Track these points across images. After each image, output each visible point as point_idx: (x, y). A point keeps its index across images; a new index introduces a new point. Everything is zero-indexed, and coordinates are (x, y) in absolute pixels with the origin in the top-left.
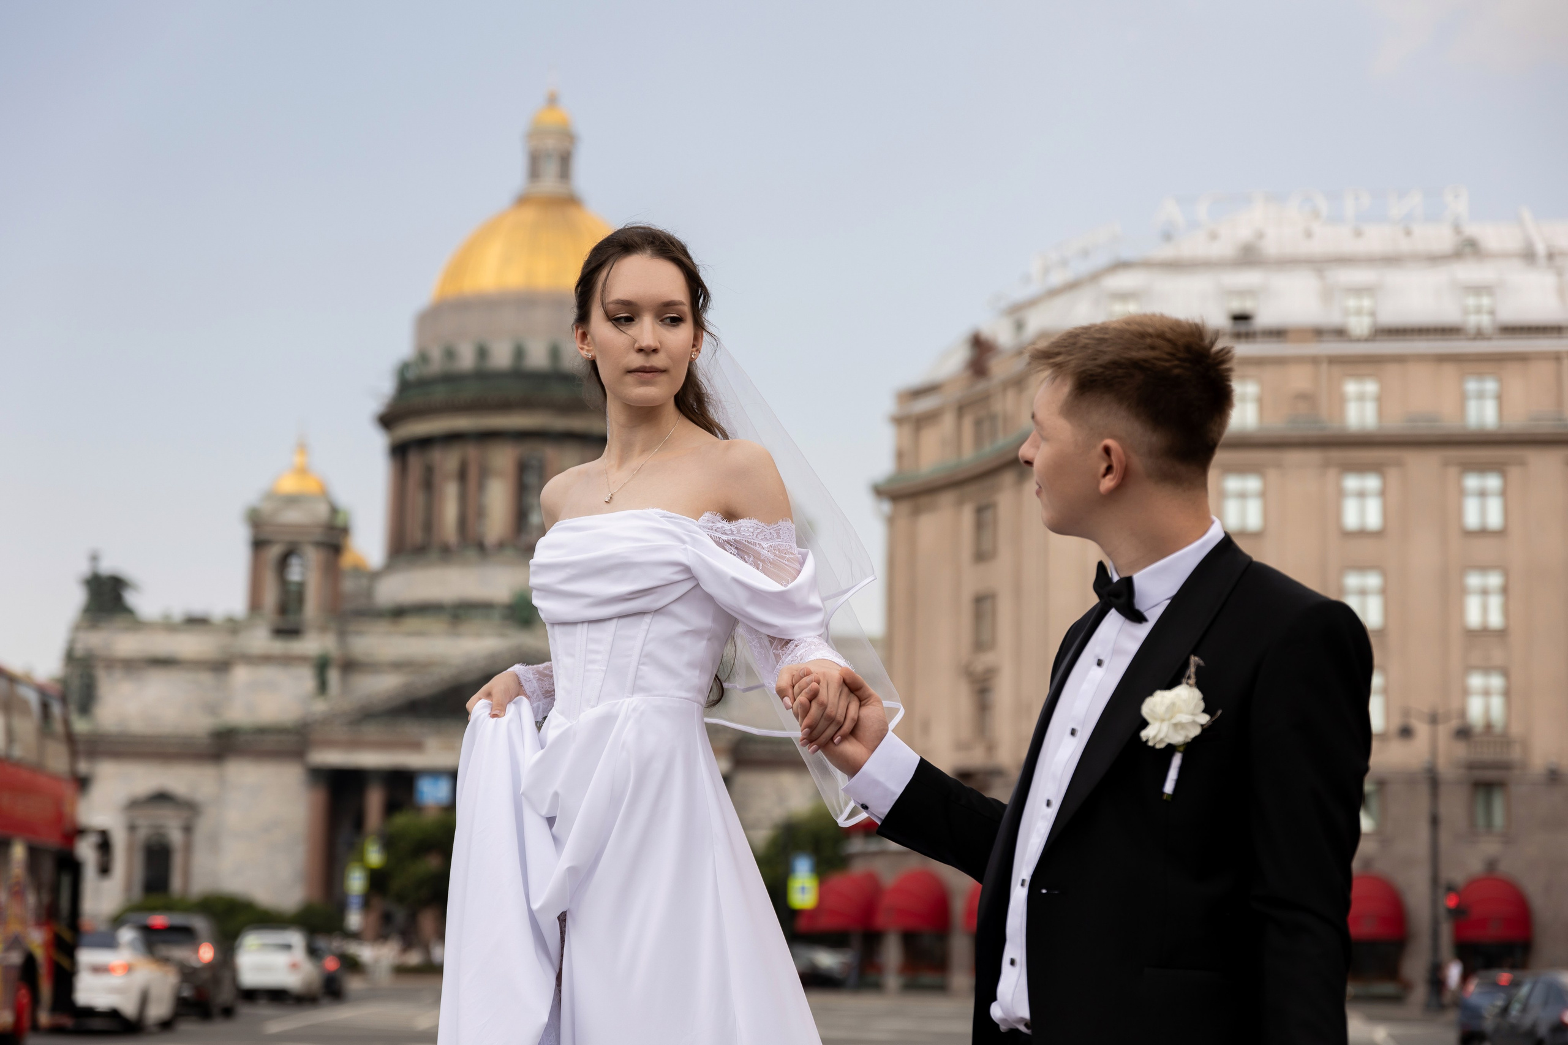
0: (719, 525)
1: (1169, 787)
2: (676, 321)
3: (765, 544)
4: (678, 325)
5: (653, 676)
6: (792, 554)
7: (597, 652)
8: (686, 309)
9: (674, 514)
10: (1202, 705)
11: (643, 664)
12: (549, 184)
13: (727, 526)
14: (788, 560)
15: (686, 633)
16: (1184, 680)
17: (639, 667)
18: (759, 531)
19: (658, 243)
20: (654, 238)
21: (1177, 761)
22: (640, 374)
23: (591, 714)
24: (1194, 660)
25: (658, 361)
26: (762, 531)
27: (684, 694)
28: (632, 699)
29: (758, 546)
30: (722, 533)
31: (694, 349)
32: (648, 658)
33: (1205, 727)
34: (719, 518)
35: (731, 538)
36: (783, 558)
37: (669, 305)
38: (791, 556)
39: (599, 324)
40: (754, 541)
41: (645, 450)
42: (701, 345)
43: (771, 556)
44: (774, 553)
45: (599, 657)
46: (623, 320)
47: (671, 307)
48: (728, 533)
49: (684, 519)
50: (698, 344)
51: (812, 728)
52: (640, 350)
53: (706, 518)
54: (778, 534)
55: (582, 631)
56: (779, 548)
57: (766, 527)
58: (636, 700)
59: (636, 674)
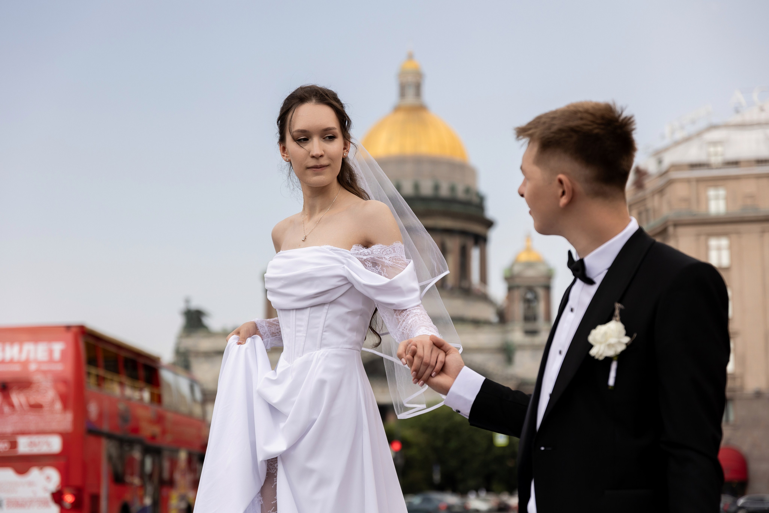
0: (361, 251)
1: (611, 381)
2: (332, 138)
3: (387, 257)
4: (333, 140)
5: (331, 337)
6: (403, 261)
7: (301, 326)
8: (338, 131)
9: (337, 248)
10: (624, 332)
11: (325, 332)
12: (410, 100)
13: (365, 250)
14: (401, 264)
15: (348, 313)
16: (614, 318)
17: (323, 333)
18: (383, 250)
19: (318, 95)
20: (316, 93)
21: (614, 366)
22: (314, 169)
23: (299, 361)
24: (618, 306)
25: (324, 161)
26: (385, 250)
27: (348, 346)
28: (320, 351)
29: (383, 259)
30: (364, 255)
31: (345, 151)
32: (328, 328)
33: (628, 344)
34: (361, 247)
35: (368, 257)
36: (398, 263)
37: (327, 130)
38: (402, 262)
39: (290, 143)
40: (381, 256)
41: (322, 209)
42: (349, 148)
43: (390, 263)
44: (393, 261)
45: (302, 329)
46: (302, 140)
47: (328, 131)
48: (366, 254)
49: (343, 250)
50: (347, 148)
51: (417, 371)
52: (313, 157)
53: (354, 248)
54: (394, 250)
55: (293, 314)
56: (395, 258)
57: (386, 247)
58: (322, 351)
59: (322, 338)
